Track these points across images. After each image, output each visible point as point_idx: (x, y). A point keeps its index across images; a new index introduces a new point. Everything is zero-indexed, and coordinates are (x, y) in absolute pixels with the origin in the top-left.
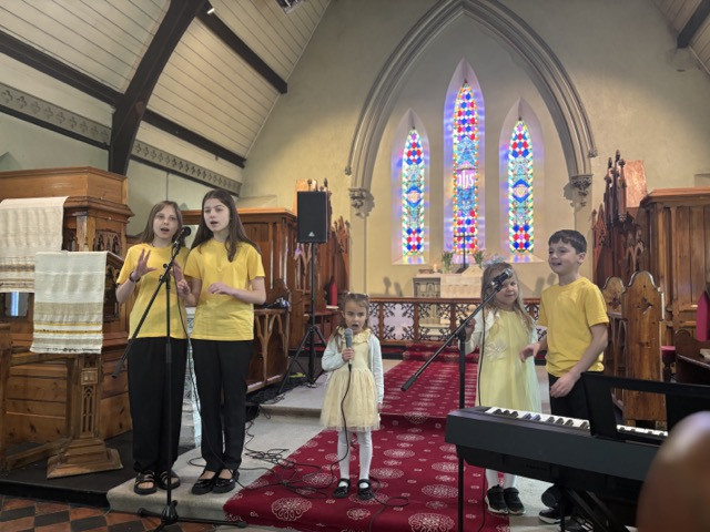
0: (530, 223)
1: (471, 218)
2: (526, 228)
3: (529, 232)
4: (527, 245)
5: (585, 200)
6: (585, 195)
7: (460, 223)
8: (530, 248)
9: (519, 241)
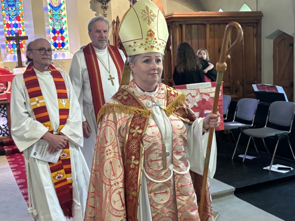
0: (64, 28)
1: (17, 22)
2: (62, 31)
3: (64, 34)
4: (63, 45)
5: (106, 12)
6: (106, 8)
7: (8, 26)
8: (65, 47)
9: (57, 42)
